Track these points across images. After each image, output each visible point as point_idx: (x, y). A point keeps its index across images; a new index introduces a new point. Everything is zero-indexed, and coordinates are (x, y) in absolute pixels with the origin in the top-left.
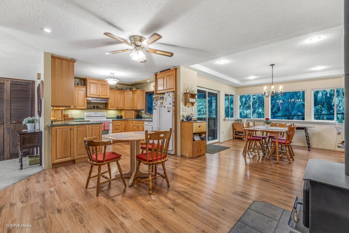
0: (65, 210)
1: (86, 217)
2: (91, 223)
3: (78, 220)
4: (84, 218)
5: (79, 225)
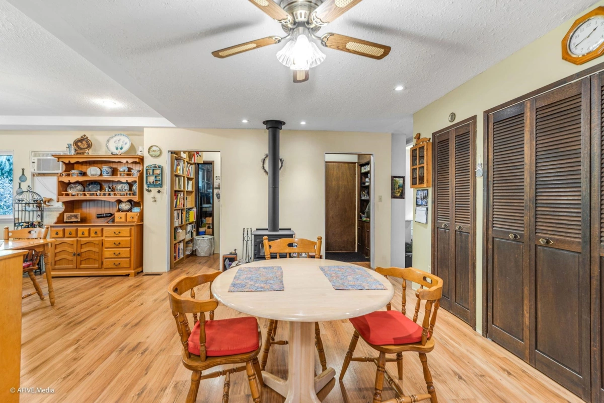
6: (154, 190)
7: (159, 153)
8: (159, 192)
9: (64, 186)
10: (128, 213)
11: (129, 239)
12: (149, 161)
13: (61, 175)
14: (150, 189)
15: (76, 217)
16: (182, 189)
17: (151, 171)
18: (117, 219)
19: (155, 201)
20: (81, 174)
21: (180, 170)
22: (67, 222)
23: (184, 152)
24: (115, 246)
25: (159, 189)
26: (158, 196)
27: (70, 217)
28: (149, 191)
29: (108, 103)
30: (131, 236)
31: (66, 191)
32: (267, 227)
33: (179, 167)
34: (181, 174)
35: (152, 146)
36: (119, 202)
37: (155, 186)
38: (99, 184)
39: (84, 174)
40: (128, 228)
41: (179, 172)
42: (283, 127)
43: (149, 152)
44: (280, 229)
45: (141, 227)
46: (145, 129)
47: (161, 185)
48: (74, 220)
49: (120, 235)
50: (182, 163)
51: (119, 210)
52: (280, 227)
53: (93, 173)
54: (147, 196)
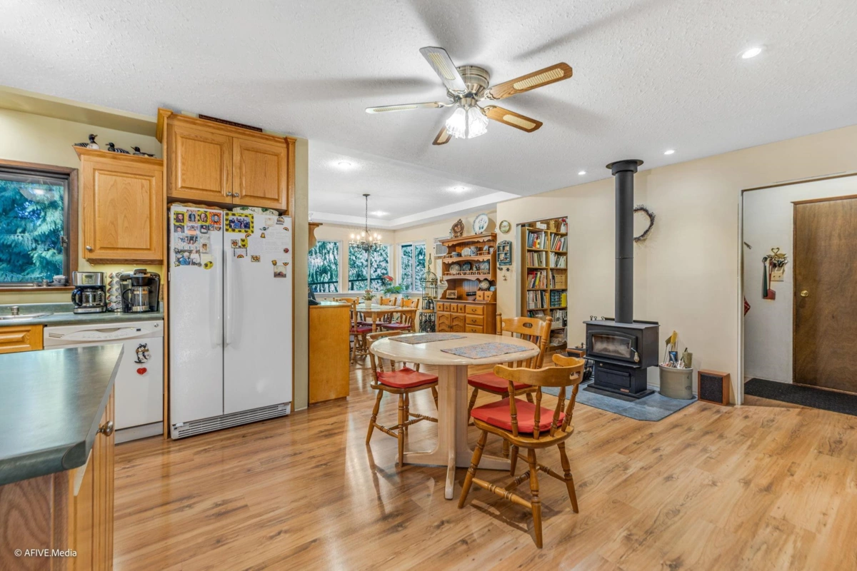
0: (665, 554)
1: (659, 509)
2: (668, 500)
3: (676, 519)
4: (665, 511)
5: (686, 513)
6: (504, 267)
7: (507, 228)
8: (508, 270)
9: (447, 267)
10: (486, 292)
11: (482, 317)
12: (501, 238)
13: (445, 257)
14: (501, 267)
15: (454, 294)
16: (544, 266)
17: (501, 248)
18: (478, 298)
19: (505, 280)
20: (458, 255)
21: (539, 244)
22: (448, 299)
23: (542, 222)
24: (472, 323)
25: (508, 266)
26: (508, 274)
27: (450, 294)
28: (501, 269)
29: (459, 189)
30: (483, 315)
31: (449, 271)
32: (614, 317)
33: (539, 241)
34: (542, 249)
35: (502, 222)
36: (479, 281)
37: (505, 264)
38: (470, 263)
39: (459, 255)
40: (482, 306)
41: (538, 246)
42: (639, 168)
43: (500, 228)
44: (635, 322)
45: (494, 305)
46: (498, 205)
47: (510, 263)
48: (453, 297)
49: (476, 313)
50: (543, 235)
51: (480, 289)
52: (634, 318)
53: (466, 254)
54: (500, 274)
